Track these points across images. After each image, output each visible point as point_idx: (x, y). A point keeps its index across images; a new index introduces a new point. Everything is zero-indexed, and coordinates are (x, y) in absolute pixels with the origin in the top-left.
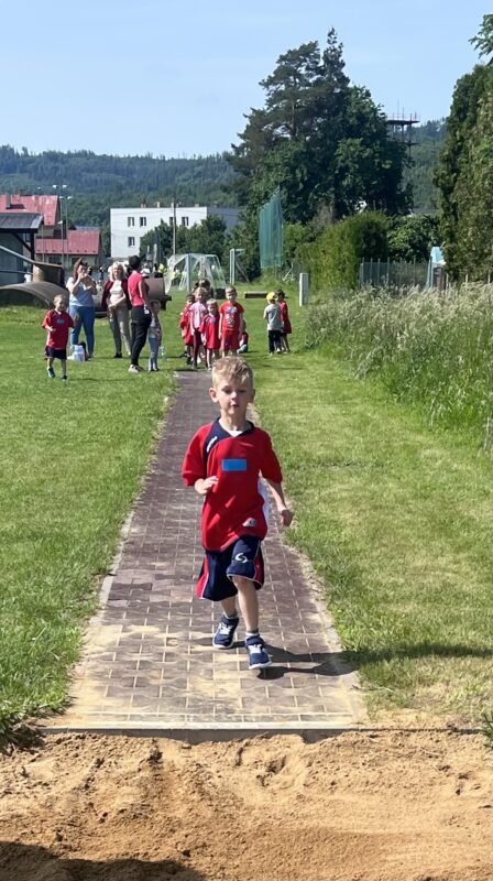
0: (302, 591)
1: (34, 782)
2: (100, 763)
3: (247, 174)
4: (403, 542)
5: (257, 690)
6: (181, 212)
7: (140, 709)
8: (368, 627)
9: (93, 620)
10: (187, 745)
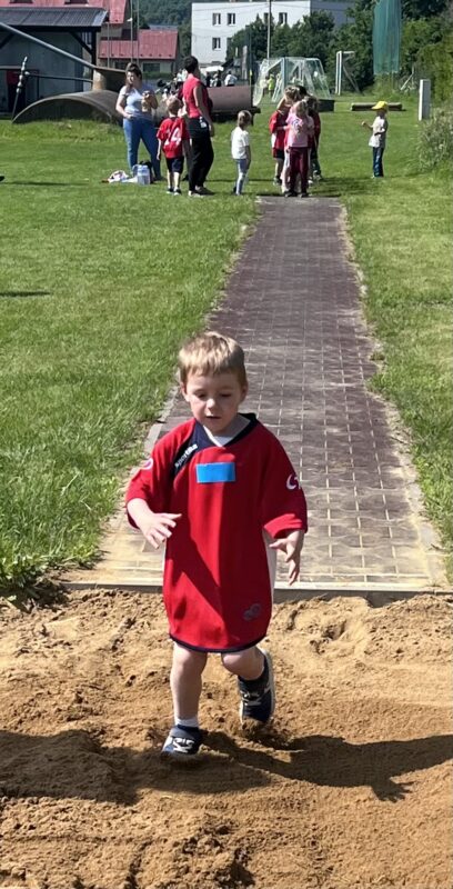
0: (384, 442)
1: (54, 641)
2: (131, 623)
5: (319, 548)
6: (278, 7)
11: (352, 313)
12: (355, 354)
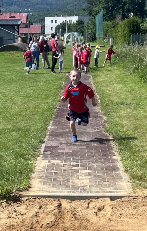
0: (110, 148)
1: (18, 214)
2: (41, 207)
3: (92, 4)
4: (145, 131)
5: (94, 182)
6: (69, 18)
7: (54, 189)
8: (133, 161)
9: (38, 158)
10: (70, 201)
11: (97, 108)
12: (99, 121)
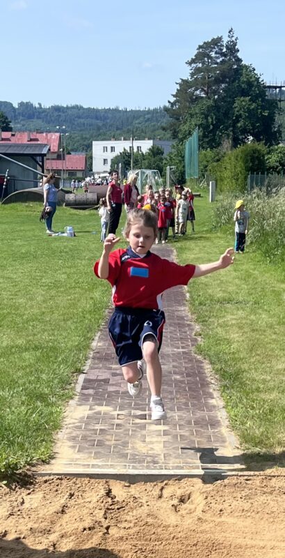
0: (205, 384)
2: (71, 495)
3: (178, 119)
4: (270, 353)
5: (174, 448)
6: (136, 144)
7: (98, 460)
8: (246, 408)
9: (71, 402)
10: (127, 484)
11: (182, 309)
12: (185, 332)
